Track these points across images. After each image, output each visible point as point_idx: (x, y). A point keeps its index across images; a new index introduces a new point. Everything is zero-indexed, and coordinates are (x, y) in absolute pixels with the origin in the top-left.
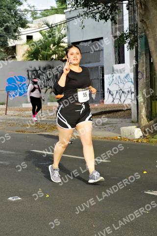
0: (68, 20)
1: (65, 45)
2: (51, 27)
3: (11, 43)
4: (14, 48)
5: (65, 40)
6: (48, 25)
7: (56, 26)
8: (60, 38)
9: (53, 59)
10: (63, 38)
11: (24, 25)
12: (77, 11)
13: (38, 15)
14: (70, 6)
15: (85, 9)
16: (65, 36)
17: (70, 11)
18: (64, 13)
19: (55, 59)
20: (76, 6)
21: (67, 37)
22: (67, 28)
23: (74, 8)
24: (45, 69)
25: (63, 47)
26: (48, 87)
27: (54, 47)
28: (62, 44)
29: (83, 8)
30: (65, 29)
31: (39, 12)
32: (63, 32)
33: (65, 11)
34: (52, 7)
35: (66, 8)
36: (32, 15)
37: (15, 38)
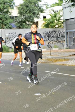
0: (64, 8)
1: (62, 21)
2: (55, 12)
3: (36, 20)
4: (37, 22)
5: (62, 18)
6: (54, 11)
7: (58, 11)
8: (59, 17)
9: (56, 27)
10: (61, 17)
11: (42, 11)
12: (68, 4)
13: (49, 7)
14: (65, 2)
15: (72, 3)
16: (62, 16)
17: (65, 4)
18: (62, 5)
19: (57, 28)
20: (67, 1)
21: (63, 17)
22: (63, 12)
23: (67, 3)
24: (52, 32)
25: (61, 22)
26: (54, 41)
27: (57, 22)
28: (60, 20)
29: (71, 3)
30: (62, 13)
31: (49, 5)
32: (61, 14)
33: (62, 4)
34: (56, 3)
35: (63, 3)
36: (46, 7)
37: (38, 18)
